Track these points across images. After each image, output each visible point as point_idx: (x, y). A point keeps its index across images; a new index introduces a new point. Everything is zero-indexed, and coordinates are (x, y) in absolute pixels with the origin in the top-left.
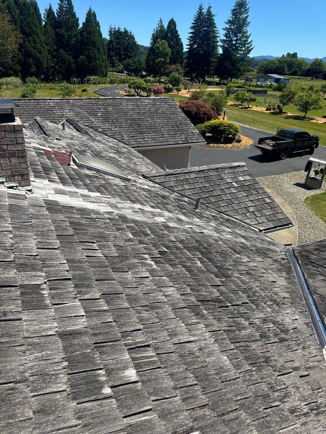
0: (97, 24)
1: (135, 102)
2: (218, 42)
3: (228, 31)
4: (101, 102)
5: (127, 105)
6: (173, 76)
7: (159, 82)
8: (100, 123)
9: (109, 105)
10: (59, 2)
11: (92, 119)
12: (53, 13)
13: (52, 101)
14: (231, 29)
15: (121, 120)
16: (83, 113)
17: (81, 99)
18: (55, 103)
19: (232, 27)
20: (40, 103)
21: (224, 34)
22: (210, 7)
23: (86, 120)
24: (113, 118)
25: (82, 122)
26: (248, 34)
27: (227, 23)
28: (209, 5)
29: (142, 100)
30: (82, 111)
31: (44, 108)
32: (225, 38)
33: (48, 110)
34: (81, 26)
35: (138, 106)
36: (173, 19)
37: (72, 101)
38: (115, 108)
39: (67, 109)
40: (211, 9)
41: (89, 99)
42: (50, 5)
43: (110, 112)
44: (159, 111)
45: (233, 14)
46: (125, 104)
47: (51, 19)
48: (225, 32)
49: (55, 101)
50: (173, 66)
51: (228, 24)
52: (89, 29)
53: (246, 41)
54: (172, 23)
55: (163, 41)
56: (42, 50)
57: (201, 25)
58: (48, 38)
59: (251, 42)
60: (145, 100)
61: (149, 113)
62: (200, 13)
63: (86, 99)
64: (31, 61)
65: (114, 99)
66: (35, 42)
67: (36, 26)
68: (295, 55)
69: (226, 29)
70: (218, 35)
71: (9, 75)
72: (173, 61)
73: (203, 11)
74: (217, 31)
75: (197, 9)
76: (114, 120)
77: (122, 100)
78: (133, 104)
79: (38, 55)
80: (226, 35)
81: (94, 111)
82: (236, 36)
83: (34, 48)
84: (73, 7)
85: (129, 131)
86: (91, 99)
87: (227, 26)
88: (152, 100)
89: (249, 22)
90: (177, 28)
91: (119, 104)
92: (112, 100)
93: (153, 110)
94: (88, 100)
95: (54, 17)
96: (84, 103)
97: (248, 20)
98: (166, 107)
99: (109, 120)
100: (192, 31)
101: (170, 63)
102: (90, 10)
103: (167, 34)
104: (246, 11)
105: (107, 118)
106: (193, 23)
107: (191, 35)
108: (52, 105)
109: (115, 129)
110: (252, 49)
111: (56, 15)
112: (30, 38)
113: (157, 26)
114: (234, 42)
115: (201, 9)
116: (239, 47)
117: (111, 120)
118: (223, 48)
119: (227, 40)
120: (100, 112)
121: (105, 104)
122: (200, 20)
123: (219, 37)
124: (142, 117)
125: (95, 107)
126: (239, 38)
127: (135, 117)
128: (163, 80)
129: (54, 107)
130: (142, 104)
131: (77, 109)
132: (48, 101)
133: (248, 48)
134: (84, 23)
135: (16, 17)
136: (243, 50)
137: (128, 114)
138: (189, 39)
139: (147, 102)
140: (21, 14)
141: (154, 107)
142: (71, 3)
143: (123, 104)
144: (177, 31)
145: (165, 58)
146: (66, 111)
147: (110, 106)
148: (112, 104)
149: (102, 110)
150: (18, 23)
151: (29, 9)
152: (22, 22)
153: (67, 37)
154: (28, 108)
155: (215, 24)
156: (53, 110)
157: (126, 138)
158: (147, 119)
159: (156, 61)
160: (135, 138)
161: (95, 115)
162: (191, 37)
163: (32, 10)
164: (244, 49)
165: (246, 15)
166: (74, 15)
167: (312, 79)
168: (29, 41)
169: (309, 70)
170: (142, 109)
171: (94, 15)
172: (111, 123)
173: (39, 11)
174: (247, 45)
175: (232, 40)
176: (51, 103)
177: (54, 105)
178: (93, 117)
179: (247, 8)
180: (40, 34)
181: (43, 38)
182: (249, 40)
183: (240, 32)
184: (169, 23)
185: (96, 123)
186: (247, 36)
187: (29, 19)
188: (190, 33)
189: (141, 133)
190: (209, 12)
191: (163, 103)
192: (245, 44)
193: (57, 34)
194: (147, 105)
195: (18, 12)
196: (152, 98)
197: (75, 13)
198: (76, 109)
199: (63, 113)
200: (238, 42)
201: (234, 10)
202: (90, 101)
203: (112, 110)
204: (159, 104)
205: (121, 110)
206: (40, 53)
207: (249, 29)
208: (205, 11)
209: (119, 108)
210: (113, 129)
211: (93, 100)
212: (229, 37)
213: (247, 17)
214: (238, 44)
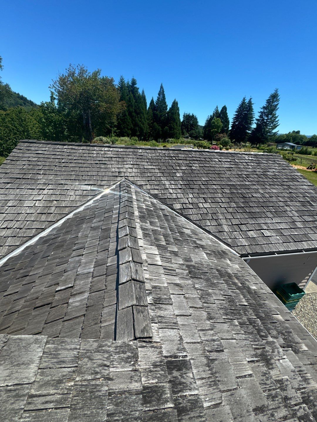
0: (178, 109)
1: (230, 158)
2: (253, 121)
3: (262, 113)
4: (183, 156)
5: (220, 161)
6: (224, 140)
7: (211, 144)
8: (179, 191)
9: (194, 160)
10: (158, 96)
11: (167, 183)
12: (154, 102)
13: (111, 150)
14: (264, 112)
15: (214, 186)
16: (153, 171)
17: (154, 150)
18: (116, 153)
19: (265, 111)
20: (93, 152)
21: (259, 115)
22: (251, 99)
23: (156, 183)
24: (200, 183)
25: (149, 187)
26: (276, 116)
27: (262, 108)
28: (251, 97)
29: (240, 156)
30: (152, 167)
31: (95, 159)
32: (259, 118)
33: (100, 162)
34: (168, 110)
35: (236, 163)
36: (225, 106)
37: (140, 151)
38: (203, 165)
39: (129, 163)
40: (252, 100)
41: (166, 150)
42: (153, 98)
43: (195, 172)
44: (269, 173)
45: (267, 103)
46: (217, 160)
47: (152, 106)
48: (259, 114)
49: (117, 149)
50: (222, 135)
52: (173, 111)
53: (275, 120)
54: (224, 109)
55: (218, 119)
56: (145, 122)
57: (243, 110)
58: (149, 116)
59: (278, 120)
60: (244, 156)
61: (256, 176)
62: (243, 103)
63: (161, 150)
64: (137, 128)
65: (201, 152)
66: (141, 118)
67: (143, 109)
68: (298, 132)
69: (261, 112)
70: (254, 116)
71: (123, 136)
72: (223, 131)
73: (245, 101)
74: (254, 113)
75: (242, 100)
76: (203, 187)
77: (212, 154)
78: (229, 160)
79: (142, 125)
80: (261, 116)
81: (171, 168)
82: (268, 117)
83: (140, 121)
84: (165, 99)
85: (231, 210)
86: (169, 150)
87: (262, 110)
88: (252, 156)
89: (278, 108)
90: (227, 112)
91: (209, 160)
92: (198, 153)
93: (259, 171)
94: (164, 152)
95: (154, 105)
96: (158, 154)
97: (278, 107)
98: (277, 168)
99: (195, 187)
100: (237, 114)
101: (220, 133)
102: (175, 100)
103: (220, 115)
104: (277, 100)
105: (191, 182)
106: (238, 109)
107: (235, 116)
108: (109, 156)
109: (206, 205)
110: (278, 125)
111: (155, 104)
112: (139, 116)
113: (214, 110)
114: (265, 121)
115: (244, 100)
116: (269, 124)
117: (197, 187)
118: (257, 124)
119: (260, 120)
120: (180, 171)
121: (188, 159)
122: (243, 107)
123: (254, 117)
124: (247, 183)
125: (174, 161)
127: (235, 181)
128: (213, 143)
129: (110, 159)
130: (241, 161)
131: (146, 164)
132: (106, 149)
133: (275, 124)
134: (170, 108)
135: (133, 103)
136: (271, 126)
137: (223, 176)
138: (233, 119)
139: (247, 158)
140: (136, 102)
141: (259, 167)
142: (165, 96)
143: (214, 160)
144: (227, 114)
145: (218, 129)
146: (127, 166)
147: (196, 162)
148: (199, 159)
149: (184, 168)
150: (134, 107)
151: (140, 99)
152: (136, 106)
153: (159, 116)
154: (70, 158)
155: (253, 109)
156: (108, 163)
157: (226, 228)
158: (254, 187)
159: (212, 131)
160: (244, 228)
161: (171, 176)
162: (235, 117)
163: (142, 100)
164: (272, 125)
165: (277, 103)
166: (165, 103)
167: (313, 148)
168: (138, 117)
169: (308, 142)
170: (244, 170)
171: (177, 104)
172: (197, 191)
173: (146, 101)
174: (274, 123)
175: (263, 120)
176: (110, 153)
177: (111, 156)
178: (169, 178)
179: (278, 98)
180: (145, 114)
181: (146, 116)
182: (277, 120)
183: (271, 114)
184: (223, 108)
185: (171, 191)
187: (140, 105)
188: (235, 115)
189: (253, 216)
190: (250, 102)
191: (270, 162)
192: (274, 122)
193: (154, 114)
194: (249, 164)
195: (134, 101)
196: (252, 153)
197: (166, 102)
198: (143, 163)
199: (122, 170)
200: (268, 121)
201: (269, 100)
202: (167, 152)
203: (198, 168)
204: (265, 162)
205: (212, 169)
206: (143, 124)
207: (278, 113)
208: (247, 101)
209: (208, 165)
210: (201, 205)
211: (171, 152)
212: (262, 117)
213: (277, 104)
214: (268, 122)
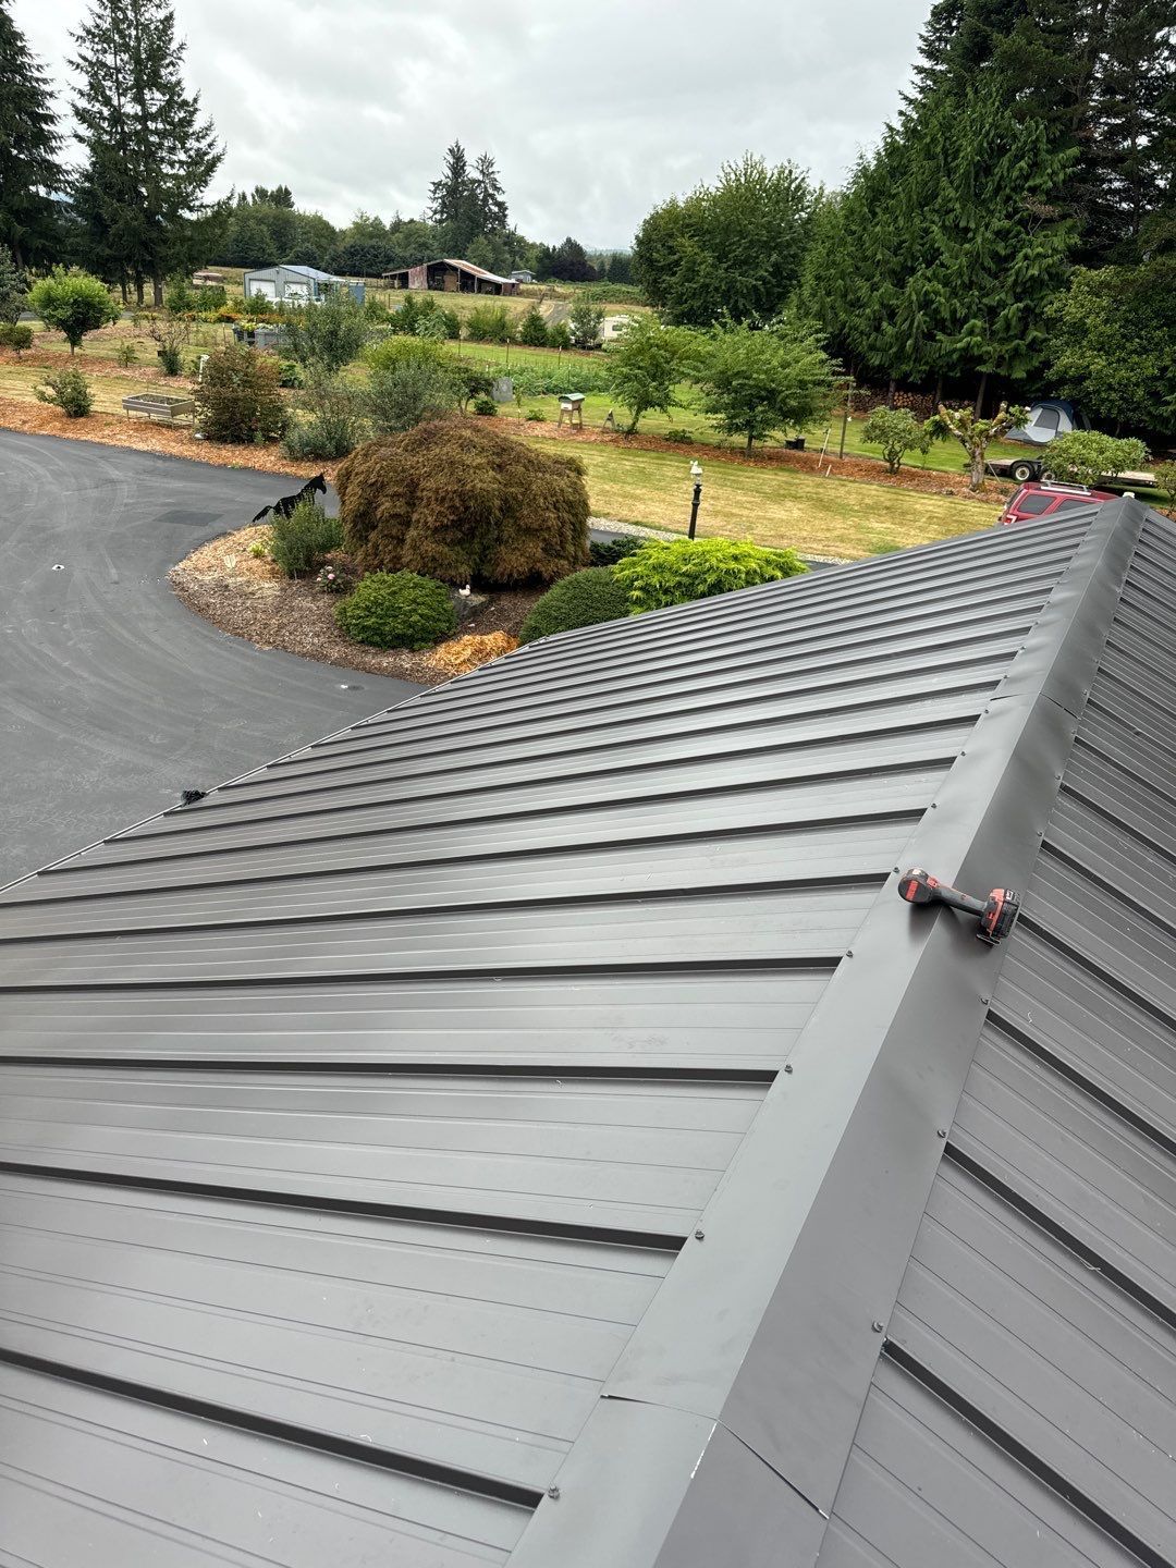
3: (96, 74)
14: (104, 65)
19: (109, 59)
21: (81, 86)
26: (187, 96)
27: (81, 38)
32: (88, 106)
51: (88, 44)
53: (189, 122)
59: (210, 126)
68: (283, 197)
69: (87, 65)
70: (44, 87)
74: (39, 67)
80: (96, 93)
82: (139, 99)
87: (88, 53)
89: (181, 47)
97: (178, 33)
110: (218, 159)
114: (135, 126)
116: (161, 146)
118: (96, 147)
119: (99, 115)
123: (51, 95)
126: (154, 109)
133: (201, 154)
136: (181, 163)
155: (19, 36)
164: (182, 156)
165: (163, 13)
174: (191, 143)
175: (117, 118)
182: (199, 123)
183: (155, 82)
186: (185, 103)
192: (187, 136)
200: (151, 125)
212: (107, 102)
213: (168, 20)
214: (156, 132)
